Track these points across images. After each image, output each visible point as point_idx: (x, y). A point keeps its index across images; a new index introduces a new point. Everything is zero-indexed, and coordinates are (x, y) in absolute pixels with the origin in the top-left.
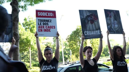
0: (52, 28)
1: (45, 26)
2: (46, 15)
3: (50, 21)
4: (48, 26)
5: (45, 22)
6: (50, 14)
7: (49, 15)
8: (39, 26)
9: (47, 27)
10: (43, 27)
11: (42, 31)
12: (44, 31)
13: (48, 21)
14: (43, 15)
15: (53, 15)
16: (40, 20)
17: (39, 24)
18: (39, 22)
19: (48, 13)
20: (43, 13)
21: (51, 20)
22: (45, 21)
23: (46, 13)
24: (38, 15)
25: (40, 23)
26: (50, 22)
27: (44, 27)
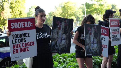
0: (31, 45)
1: (21, 43)
2: (23, 27)
3: (27, 34)
4: (26, 43)
5: (21, 38)
6: (27, 24)
7: (26, 26)
8: (14, 45)
9: (24, 45)
10: (18, 46)
11: (18, 52)
12: (20, 52)
13: (24, 35)
14: (19, 27)
15: (31, 25)
16: (14, 36)
17: (14, 42)
18: (13, 38)
19: (25, 22)
20: (19, 23)
21: (29, 33)
22: (21, 35)
23: (22, 23)
24: (12, 27)
25: (15, 40)
26: (28, 36)
27: (20, 45)
